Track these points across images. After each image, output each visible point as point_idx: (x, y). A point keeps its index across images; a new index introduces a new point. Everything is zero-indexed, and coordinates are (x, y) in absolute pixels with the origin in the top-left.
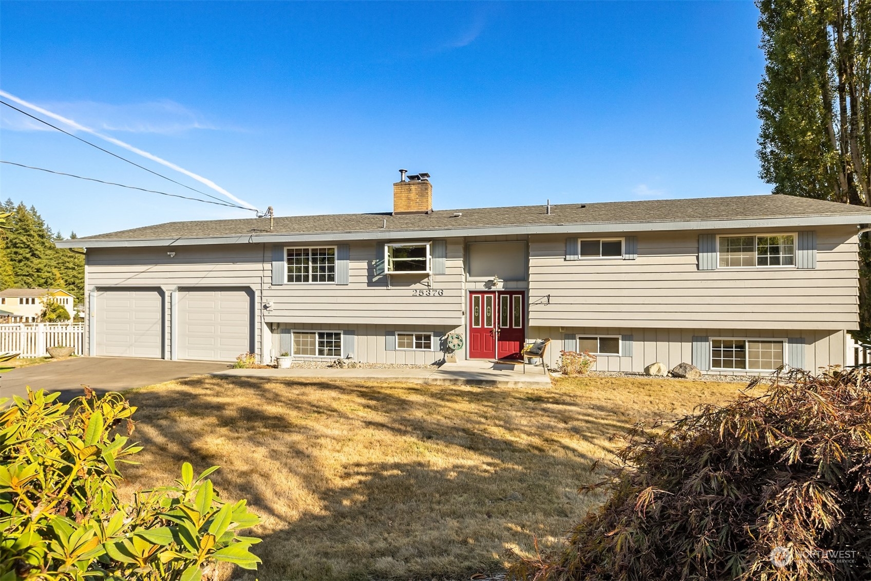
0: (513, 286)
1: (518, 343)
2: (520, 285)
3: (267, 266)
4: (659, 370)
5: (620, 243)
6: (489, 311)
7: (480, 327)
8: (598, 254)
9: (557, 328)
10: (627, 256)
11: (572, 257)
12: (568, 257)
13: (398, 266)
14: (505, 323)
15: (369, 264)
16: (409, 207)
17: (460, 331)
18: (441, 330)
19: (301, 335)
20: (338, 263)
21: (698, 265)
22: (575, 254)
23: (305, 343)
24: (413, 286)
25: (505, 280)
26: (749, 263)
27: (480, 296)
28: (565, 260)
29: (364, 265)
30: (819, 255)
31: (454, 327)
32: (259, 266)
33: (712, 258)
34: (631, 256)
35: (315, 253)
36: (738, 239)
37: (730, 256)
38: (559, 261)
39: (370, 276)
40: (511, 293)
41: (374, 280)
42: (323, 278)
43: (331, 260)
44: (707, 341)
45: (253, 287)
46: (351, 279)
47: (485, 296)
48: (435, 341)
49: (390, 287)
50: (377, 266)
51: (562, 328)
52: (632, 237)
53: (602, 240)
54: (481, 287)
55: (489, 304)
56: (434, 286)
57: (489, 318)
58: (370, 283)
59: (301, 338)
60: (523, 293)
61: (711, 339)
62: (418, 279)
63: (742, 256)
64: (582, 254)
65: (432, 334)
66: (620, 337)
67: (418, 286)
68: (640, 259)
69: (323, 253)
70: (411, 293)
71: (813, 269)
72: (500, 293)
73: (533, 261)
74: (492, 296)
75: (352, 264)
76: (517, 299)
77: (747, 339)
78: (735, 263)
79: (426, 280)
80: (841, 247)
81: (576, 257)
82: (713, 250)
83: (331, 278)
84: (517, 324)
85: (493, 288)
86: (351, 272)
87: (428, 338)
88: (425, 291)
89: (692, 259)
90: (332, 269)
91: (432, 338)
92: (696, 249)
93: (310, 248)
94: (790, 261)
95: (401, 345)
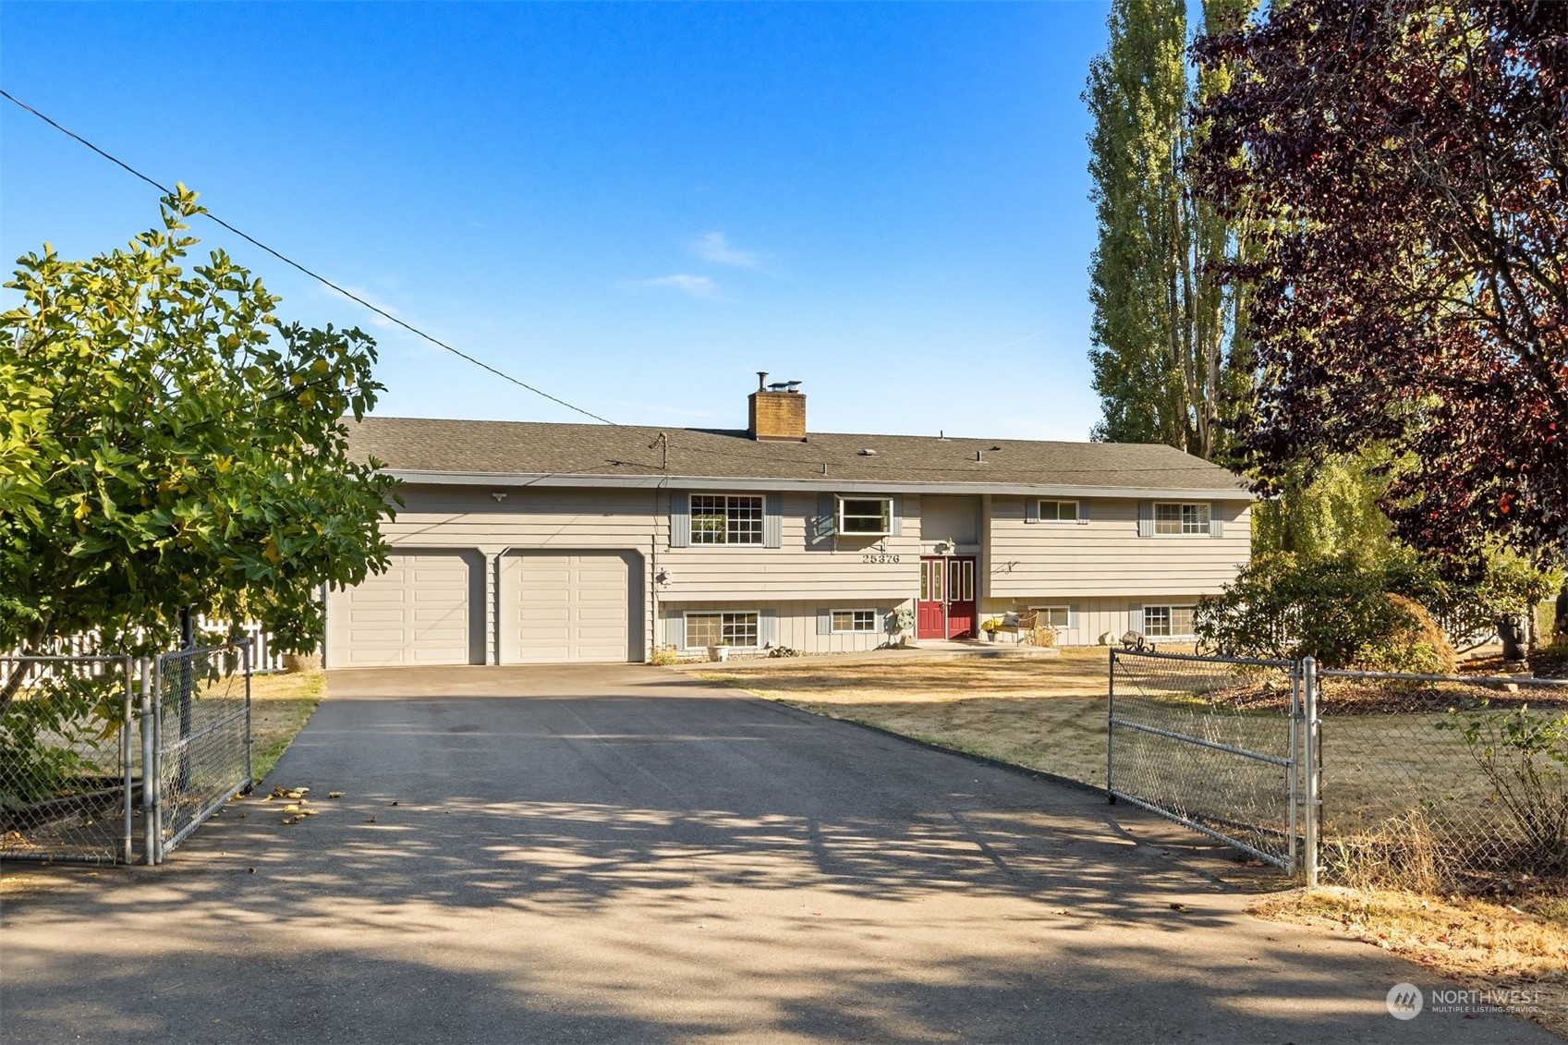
0: (966, 550)
1: (968, 619)
2: (972, 550)
3: (663, 520)
4: (1112, 639)
5: (1075, 505)
6: (938, 581)
7: (928, 600)
8: (1056, 518)
9: (1009, 599)
10: (1081, 521)
11: (1032, 520)
12: (1028, 520)
13: (850, 525)
14: (955, 596)
15: (808, 521)
16: (778, 430)
17: (908, 606)
18: (887, 606)
19: (697, 619)
20: (767, 520)
21: (1138, 532)
22: (1035, 517)
23: (703, 630)
24: (863, 551)
25: (958, 543)
26: (1176, 531)
27: (928, 562)
28: (1026, 522)
29: (801, 521)
30: (1226, 525)
31: (901, 601)
32: (650, 519)
33: (1149, 525)
34: (1085, 521)
35: (733, 502)
36: (1168, 506)
37: (1163, 523)
38: (1020, 523)
39: (809, 537)
40: (961, 559)
41: (815, 542)
42: (745, 539)
43: (758, 514)
44: (1141, 609)
45: (642, 550)
46: (784, 541)
47: (935, 562)
48: (878, 620)
49: (835, 552)
50: (819, 524)
51: (1015, 598)
52: (1085, 501)
53: (1059, 502)
54: (930, 551)
55: (938, 573)
56: (889, 550)
57: (938, 589)
58: (809, 547)
59: (697, 623)
60: (973, 559)
61: (1144, 606)
62: (869, 542)
63: (1171, 523)
64: (1042, 518)
65: (875, 610)
66: (1068, 607)
67: (869, 550)
68: (1092, 524)
69: (745, 502)
70: (861, 559)
71: (1221, 538)
72: (950, 558)
73: (994, 523)
74: (941, 562)
75: (785, 521)
76: (968, 565)
77: (1171, 606)
78: (1166, 531)
79: (879, 543)
80: (1239, 518)
81: (1036, 520)
82: (1150, 518)
83: (757, 538)
84: (968, 596)
85: (945, 553)
86: (784, 531)
87: (870, 615)
88: (877, 557)
89: (1133, 525)
90: (758, 526)
91: (876, 616)
92: (1136, 516)
93: (727, 496)
94: (1205, 530)
95: (837, 627)
